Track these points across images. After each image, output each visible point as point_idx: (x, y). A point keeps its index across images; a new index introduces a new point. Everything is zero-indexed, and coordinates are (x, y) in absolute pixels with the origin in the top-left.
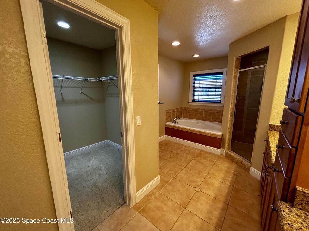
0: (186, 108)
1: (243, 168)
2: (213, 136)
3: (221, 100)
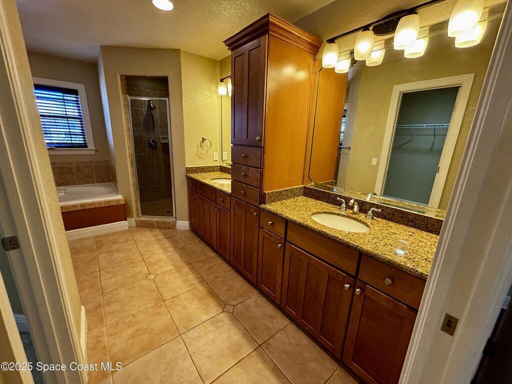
1: (168, 228)
2: (110, 205)
3: (86, 143)
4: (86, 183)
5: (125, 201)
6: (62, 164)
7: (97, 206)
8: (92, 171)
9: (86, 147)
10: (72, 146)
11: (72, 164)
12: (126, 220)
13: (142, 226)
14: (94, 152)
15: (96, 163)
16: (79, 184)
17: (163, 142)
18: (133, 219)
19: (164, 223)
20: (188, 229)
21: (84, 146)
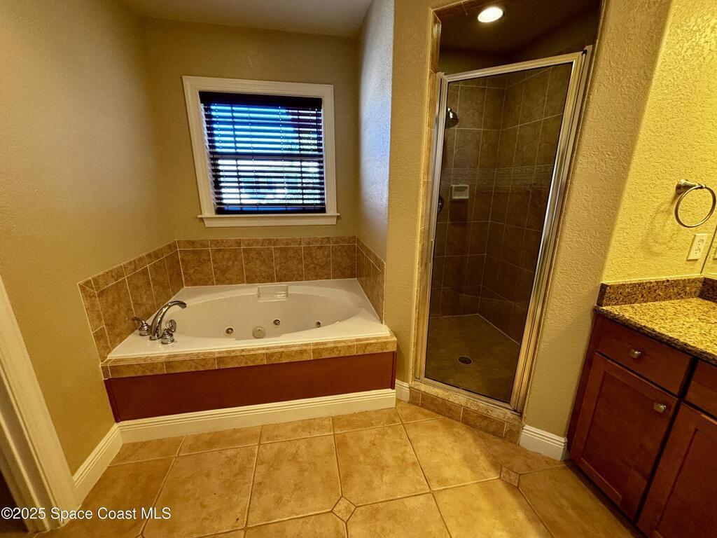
0: (192, 243)
1: (494, 433)
2: (367, 352)
3: (324, 204)
4: (318, 277)
5: (398, 347)
6: (287, 244)
7: (342, 355)
8: (328, 256)
9: (323, 210)
10: (304, 209)
11: (300, 244)
12: (393, 387)
13: (422, 406)
14: (333, 221)
15: (336, 243)
16: (307, 279)
17: (456, 198)
18: (406, 385)
19: (485, 418)
20: (559, 458)
21: (321, 209)
